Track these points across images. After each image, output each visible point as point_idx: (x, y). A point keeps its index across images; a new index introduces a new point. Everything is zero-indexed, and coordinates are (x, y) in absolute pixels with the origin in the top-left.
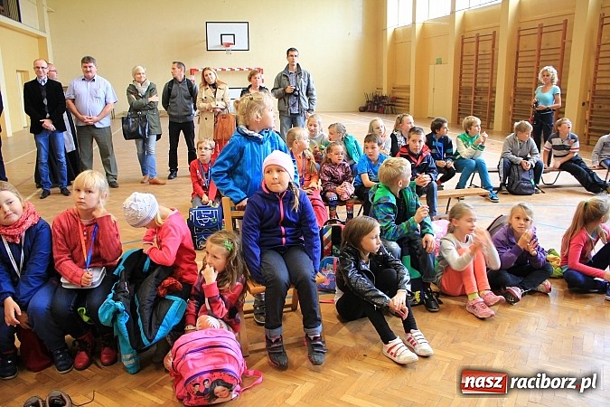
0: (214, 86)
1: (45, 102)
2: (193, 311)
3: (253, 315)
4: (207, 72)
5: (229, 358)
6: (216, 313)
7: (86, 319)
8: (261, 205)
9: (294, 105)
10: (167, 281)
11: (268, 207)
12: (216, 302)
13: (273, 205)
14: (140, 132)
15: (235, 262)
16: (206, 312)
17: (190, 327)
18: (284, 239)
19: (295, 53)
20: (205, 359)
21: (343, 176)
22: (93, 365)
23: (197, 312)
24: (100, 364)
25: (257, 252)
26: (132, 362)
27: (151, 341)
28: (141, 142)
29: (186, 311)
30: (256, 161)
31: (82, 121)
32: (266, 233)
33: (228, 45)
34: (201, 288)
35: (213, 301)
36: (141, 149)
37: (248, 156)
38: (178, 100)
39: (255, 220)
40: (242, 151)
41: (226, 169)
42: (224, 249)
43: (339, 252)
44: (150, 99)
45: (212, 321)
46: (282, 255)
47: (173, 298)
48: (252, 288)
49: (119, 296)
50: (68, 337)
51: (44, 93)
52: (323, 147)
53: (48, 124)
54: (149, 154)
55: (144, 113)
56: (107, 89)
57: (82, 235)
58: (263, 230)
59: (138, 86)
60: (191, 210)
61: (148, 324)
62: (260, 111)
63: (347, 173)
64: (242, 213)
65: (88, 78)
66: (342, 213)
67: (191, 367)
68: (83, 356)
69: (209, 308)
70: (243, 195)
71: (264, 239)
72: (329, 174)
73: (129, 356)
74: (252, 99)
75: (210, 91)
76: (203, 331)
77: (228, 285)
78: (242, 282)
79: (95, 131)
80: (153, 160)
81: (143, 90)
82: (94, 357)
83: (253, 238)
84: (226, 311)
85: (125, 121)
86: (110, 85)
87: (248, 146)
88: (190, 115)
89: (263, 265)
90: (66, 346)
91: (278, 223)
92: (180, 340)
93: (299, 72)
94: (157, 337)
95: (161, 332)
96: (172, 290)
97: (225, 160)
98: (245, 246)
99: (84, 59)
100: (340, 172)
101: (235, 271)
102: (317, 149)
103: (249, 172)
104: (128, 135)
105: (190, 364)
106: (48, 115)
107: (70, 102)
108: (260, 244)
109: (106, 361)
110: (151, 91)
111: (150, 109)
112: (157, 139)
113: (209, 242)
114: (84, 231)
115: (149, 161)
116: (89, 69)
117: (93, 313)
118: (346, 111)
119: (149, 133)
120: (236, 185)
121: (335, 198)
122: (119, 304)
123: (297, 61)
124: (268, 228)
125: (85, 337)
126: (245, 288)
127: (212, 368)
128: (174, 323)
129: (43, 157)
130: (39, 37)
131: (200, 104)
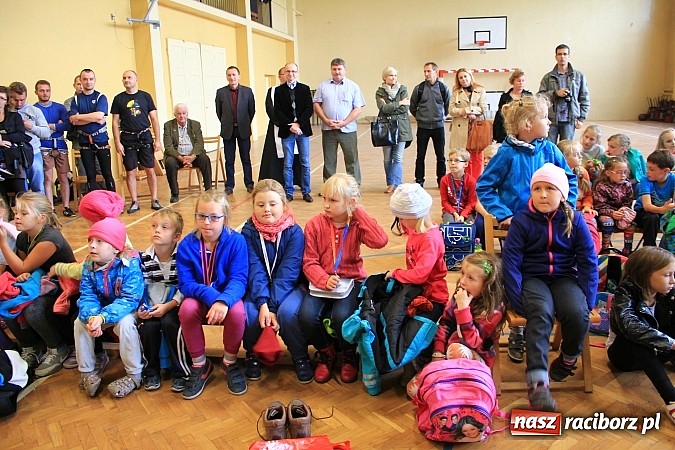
0: (469, 89)
1: (294, 105)
2: (443, 337)
3: (506, 349)
4: (462, 74)
5: (483, 395)
6: (468, 341)
7: (330, 331)
8: (526, 226)
9: (562, 113)
10: (416, 300)
11: (533, 228)
12: (469, 329)
13: (540, 226)
14: (390, 139)
15: (494, 287)
16: (457, 339)
17: (438, 354)
18: (551, 267)
19: (566, 51)
20: (456, 391)
21: (622, 198)
22: (332, 380)
23: (447, 338)
24: (339, 380)
25: (518, 278)
26: (373, 383)
27: (397, 364)
28: (389, 149)
29: (436, 336)
30: (526, 175)
31: (329, 125)
32: (529, 257)
33: (482, 43)
34: (453, 313)
35: (465, 329)
36: (388, 156)
37: (517, 170)
38: (428, 105)
39: (518, 242)
40: (509, 163)
41: (491, 184)
42: (482, 270)
43: (615, 288)
44: (401, 103)
45: (465, 351)
46: (549, 286)
47: (422, 319)
48: (512, 318)
49: (366, 314)
50: (311, 347)
51: (293, 97)
52: (599, 162)
53: (296, 128)
54: (396, 162)
55: (394, 117)
56: (355, 92)
57: (333, 238)
58: (527, 254)
59: (389, 89)
60: (441, 226)
61: (395, 346)
62: (530, 119)
63: (628, 194)
64: (505, 233)
65: (336, 81)
66: (618, 241)
67: (439, 398)
68: (323, 370)
69: (460, 336)
70: (509, 212)
71: (527, 264)
72: (604, 194)
73: (370, 376)
74: (521, 105)
75: (465, 95)
76: (455, 361)
77: (484, 312)
78: (501, 310)
79: (340, 137)
80: (399, 169)
81: (393, 93)
82: (334, 372)
83: (515, 262)
84: (480, 341)
85: (374, 127)
86: (358, 89)
87: (516, 158)
88: (440, 121)
89: (525, 293)
90: (308, 357)
91: (545, 247)
92: (429, 368)
93: (570, 72)
94: (404, 361)
95: (408, 356)
96: (422, 310)
97: (491, 173)
98: (505, 270)
99: (333, 61)
100: (620, 193)
101: (493, 298)
102: (591, 164)
103: (518, 188)
104: (377, 141)
105: (439, 395)
106: (296, 119)
107: (317, 105)
108: (522, 270)
109: (346, 378)
110: (401, 93)
111: (401, 113)
112: (406, 147)
113: (465, 262)
114: (336, 234)
115: (396, 170)
116: (338, 72)
117: (337, 326)
118: (623, 119)
119: (400, 140)
120: (502, 201)
121: (611, 223)
122: (365, 323)
123: (567, 60)
124: (534, 252)
125: (328, 350)
126: (505, 317)
127: (462, 402)
128: (423, 347)
129: (289, 161)
130: (287, 41)
131: (453, 109)
